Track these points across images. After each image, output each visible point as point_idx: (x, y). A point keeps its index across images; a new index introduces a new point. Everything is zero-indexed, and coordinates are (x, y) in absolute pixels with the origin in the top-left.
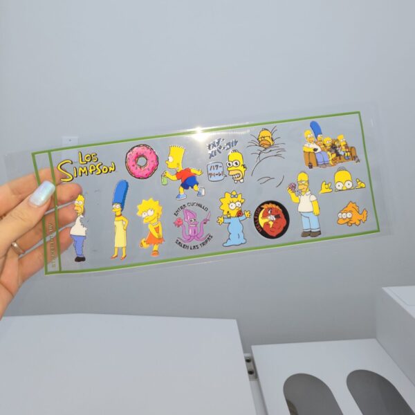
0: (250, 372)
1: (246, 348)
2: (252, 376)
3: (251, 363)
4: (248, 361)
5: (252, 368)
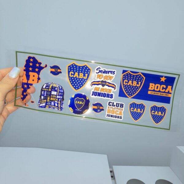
0: (112, 177)
1: (111, 167)
2: (112, 178)
3: (112, 173)
4: (111, 172)
5: (113, 175)
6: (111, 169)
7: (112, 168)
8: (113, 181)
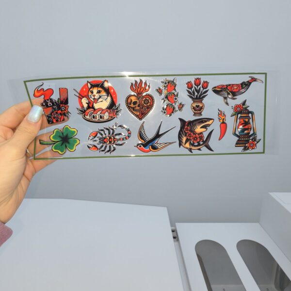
0: (174, 238)
1: (172, 224)
3: (175, 233)
4: (173, 231)
5: (175, 235)
6: (173, 228)
7: (175, 226)
8: (177, 243)
